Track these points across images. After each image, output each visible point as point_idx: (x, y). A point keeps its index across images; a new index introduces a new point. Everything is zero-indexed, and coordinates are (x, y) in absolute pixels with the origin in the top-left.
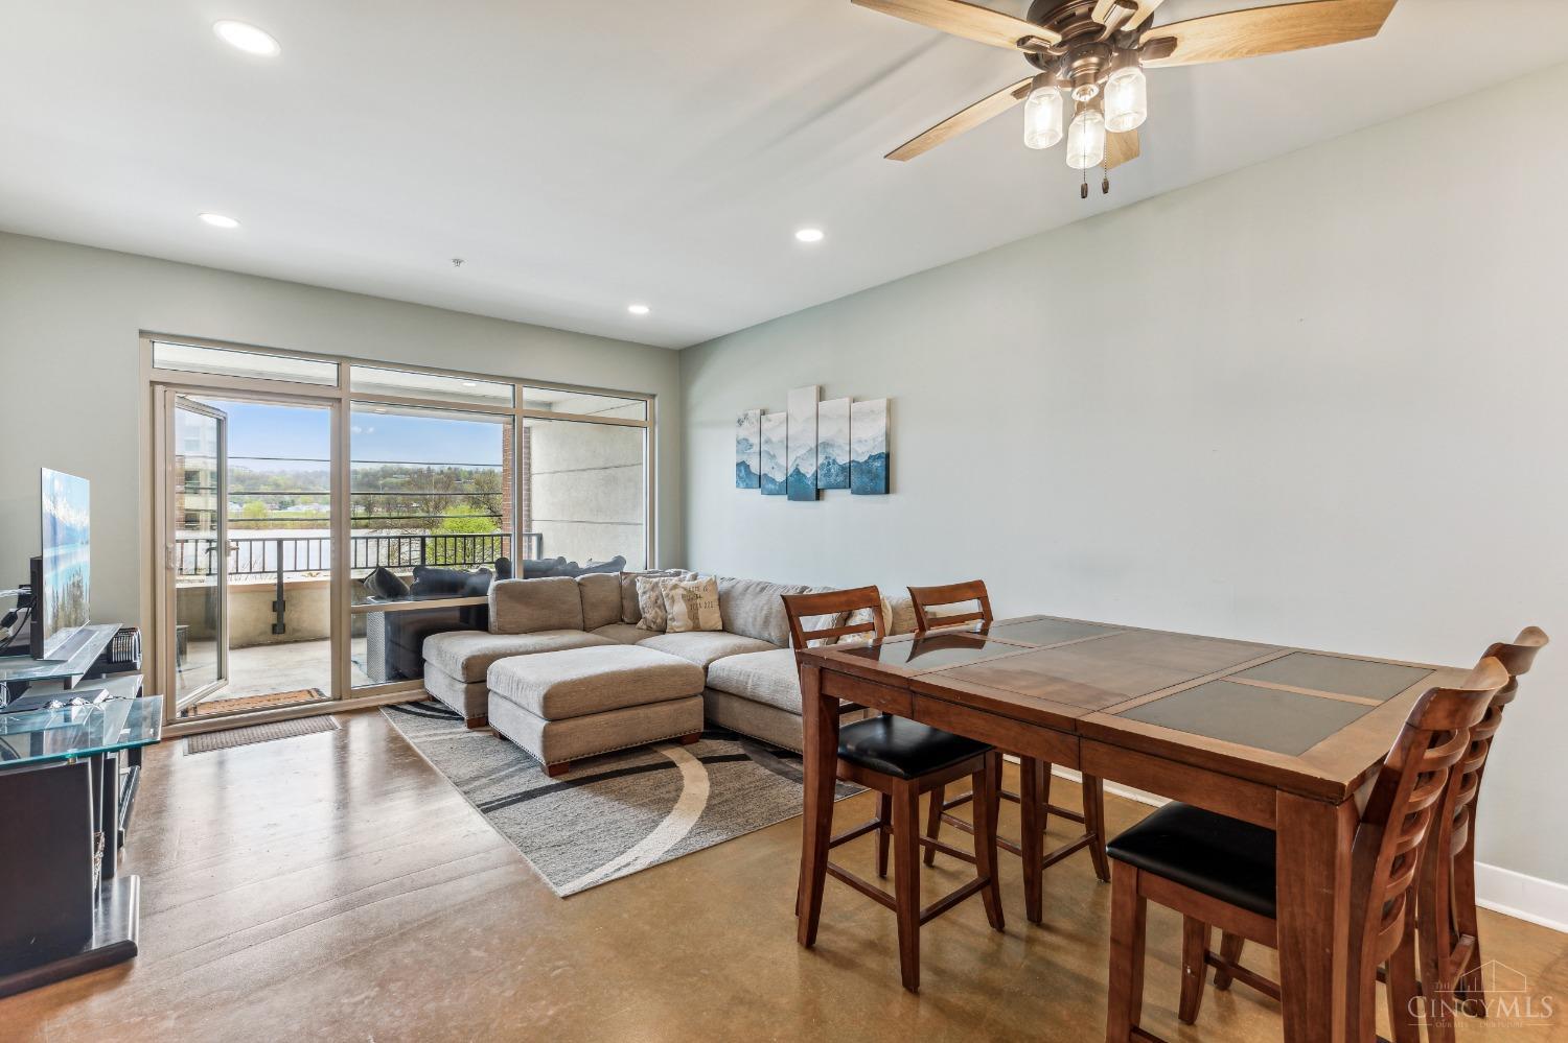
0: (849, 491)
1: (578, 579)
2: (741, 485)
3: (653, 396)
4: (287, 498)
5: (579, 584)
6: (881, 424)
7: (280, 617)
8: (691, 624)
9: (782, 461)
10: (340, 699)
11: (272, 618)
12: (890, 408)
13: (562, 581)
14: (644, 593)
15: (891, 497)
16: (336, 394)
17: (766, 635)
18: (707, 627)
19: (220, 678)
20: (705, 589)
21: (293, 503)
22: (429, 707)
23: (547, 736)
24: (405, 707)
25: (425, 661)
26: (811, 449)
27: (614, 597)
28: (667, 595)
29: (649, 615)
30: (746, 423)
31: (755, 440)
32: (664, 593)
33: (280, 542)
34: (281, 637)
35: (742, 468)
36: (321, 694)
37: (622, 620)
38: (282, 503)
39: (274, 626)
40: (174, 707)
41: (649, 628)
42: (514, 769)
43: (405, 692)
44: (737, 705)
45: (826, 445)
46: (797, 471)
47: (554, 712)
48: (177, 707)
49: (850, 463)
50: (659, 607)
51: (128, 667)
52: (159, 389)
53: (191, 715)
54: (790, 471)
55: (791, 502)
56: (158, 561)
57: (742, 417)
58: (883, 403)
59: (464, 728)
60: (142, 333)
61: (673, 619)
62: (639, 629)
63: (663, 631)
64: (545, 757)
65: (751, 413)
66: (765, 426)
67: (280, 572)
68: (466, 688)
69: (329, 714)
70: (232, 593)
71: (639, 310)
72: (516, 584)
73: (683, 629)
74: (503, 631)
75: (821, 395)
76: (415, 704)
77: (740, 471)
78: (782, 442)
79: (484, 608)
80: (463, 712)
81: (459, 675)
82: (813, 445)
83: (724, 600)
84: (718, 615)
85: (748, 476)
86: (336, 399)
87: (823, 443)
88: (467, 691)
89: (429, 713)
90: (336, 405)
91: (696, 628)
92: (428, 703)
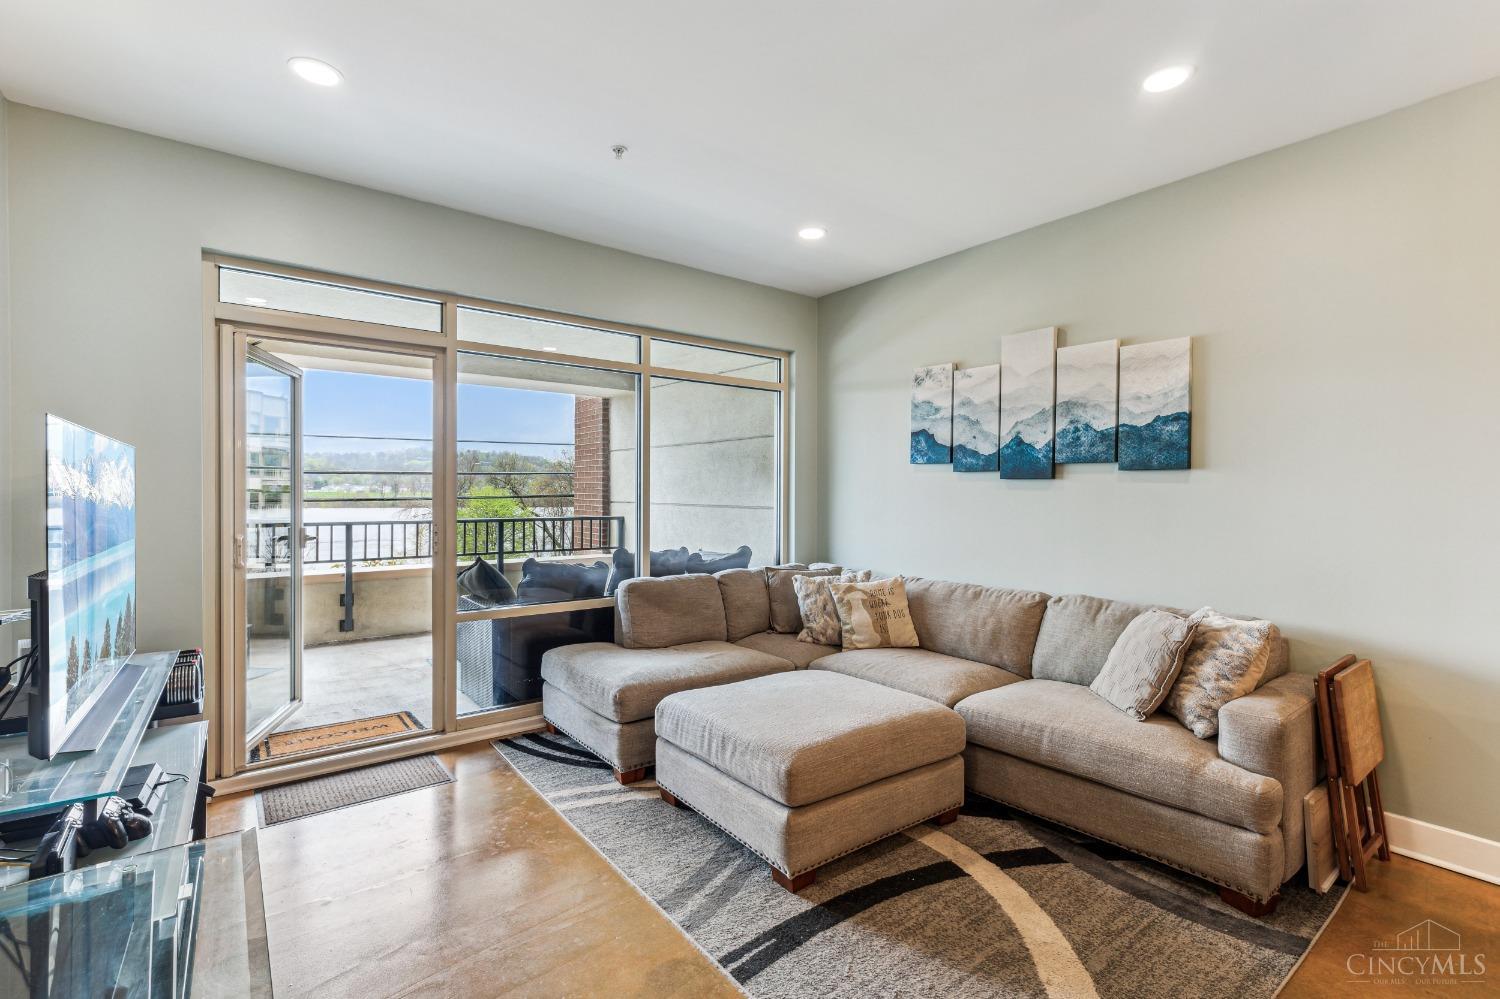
0: (1116, 466)
1: (717, 575)
2: (920, 460)
3: (789, 353)
4: (321, 478)
5: (719, 582)
6: (1182, 372)
7: (349, 613)
8: (878, 638)
9: (993, 428)
10: (443, 731)
11: (340, 614)
12: (1197, 350)
13: (700, 578)
14: (807, 596)
15: (1194, 474)
16: (439, 342)
17: (995, 658)
18: (900, 643)
19: (293, 699)
20: (892, 593)
21: (326, 483)
22: (550, 744)
23: (790, 833)
24: (525, 743)
25: (543, 681)
26: (1043, 412)
27: (761, 600)
28: (841, 600)
29: (817, 624)
30: (928, 383)
31: (944, 403)
32: (835, 598)
33: (349, 527)
34: (349, 635)
35: (922, 439)
36: (420, 726)
37: (773, 629)
38: (316, 483)
39: (342, 623)
40: (243, 744)
41: (816, 642)
42: (727, 872)
43: (518, 721)
44: (1014, 770)
45: (1070, 405)
46: (1018, 441)
47: (802, 797)
48: (248, 746)
49: (1117, 427)
50: (829, 615)
51: (188, 710)
52: (227, 329)
53: (263, 754)
54: (1006, 440)
55: (1005, 482)
56: (224, 548)
57: (923, 375)
58: (1184, 343)
59: (617, 785)
60: (207, 254)
61: (852, 631)
62: (801, 641)
63: (837, 646)
64: (789, 865)
65: (936, 369)
66: (961, 383)
67: (349, 561)
68: (621, 730)
69: (432, 753)
70: (307, 584)
71: (811, 234)
72: (645, 584)
73: (866, 645)
74: (639, 645)
75: (1061, 339)
76: (533, 736)
77: (918, 442)
78: (990, 402)
79: (608, 614)
80: (616, 762)
81: (609, 711)
82: (1049, 405)
83: (917, 605)
84: (911, 626)
85: (927, 448)
86: (438, 350)
87: (1066, 403)
88: (622, 736)
89: (558, 754)
90: (440, 356)
91: (886, 644)
92: (549, 737)
